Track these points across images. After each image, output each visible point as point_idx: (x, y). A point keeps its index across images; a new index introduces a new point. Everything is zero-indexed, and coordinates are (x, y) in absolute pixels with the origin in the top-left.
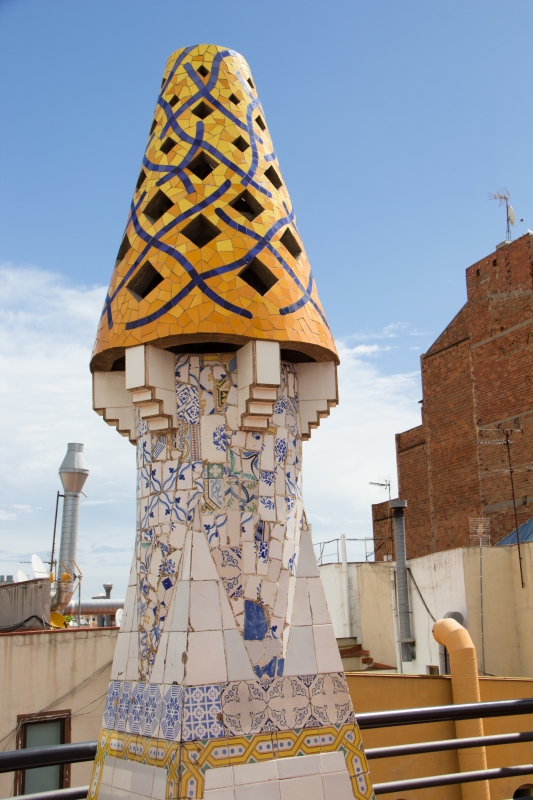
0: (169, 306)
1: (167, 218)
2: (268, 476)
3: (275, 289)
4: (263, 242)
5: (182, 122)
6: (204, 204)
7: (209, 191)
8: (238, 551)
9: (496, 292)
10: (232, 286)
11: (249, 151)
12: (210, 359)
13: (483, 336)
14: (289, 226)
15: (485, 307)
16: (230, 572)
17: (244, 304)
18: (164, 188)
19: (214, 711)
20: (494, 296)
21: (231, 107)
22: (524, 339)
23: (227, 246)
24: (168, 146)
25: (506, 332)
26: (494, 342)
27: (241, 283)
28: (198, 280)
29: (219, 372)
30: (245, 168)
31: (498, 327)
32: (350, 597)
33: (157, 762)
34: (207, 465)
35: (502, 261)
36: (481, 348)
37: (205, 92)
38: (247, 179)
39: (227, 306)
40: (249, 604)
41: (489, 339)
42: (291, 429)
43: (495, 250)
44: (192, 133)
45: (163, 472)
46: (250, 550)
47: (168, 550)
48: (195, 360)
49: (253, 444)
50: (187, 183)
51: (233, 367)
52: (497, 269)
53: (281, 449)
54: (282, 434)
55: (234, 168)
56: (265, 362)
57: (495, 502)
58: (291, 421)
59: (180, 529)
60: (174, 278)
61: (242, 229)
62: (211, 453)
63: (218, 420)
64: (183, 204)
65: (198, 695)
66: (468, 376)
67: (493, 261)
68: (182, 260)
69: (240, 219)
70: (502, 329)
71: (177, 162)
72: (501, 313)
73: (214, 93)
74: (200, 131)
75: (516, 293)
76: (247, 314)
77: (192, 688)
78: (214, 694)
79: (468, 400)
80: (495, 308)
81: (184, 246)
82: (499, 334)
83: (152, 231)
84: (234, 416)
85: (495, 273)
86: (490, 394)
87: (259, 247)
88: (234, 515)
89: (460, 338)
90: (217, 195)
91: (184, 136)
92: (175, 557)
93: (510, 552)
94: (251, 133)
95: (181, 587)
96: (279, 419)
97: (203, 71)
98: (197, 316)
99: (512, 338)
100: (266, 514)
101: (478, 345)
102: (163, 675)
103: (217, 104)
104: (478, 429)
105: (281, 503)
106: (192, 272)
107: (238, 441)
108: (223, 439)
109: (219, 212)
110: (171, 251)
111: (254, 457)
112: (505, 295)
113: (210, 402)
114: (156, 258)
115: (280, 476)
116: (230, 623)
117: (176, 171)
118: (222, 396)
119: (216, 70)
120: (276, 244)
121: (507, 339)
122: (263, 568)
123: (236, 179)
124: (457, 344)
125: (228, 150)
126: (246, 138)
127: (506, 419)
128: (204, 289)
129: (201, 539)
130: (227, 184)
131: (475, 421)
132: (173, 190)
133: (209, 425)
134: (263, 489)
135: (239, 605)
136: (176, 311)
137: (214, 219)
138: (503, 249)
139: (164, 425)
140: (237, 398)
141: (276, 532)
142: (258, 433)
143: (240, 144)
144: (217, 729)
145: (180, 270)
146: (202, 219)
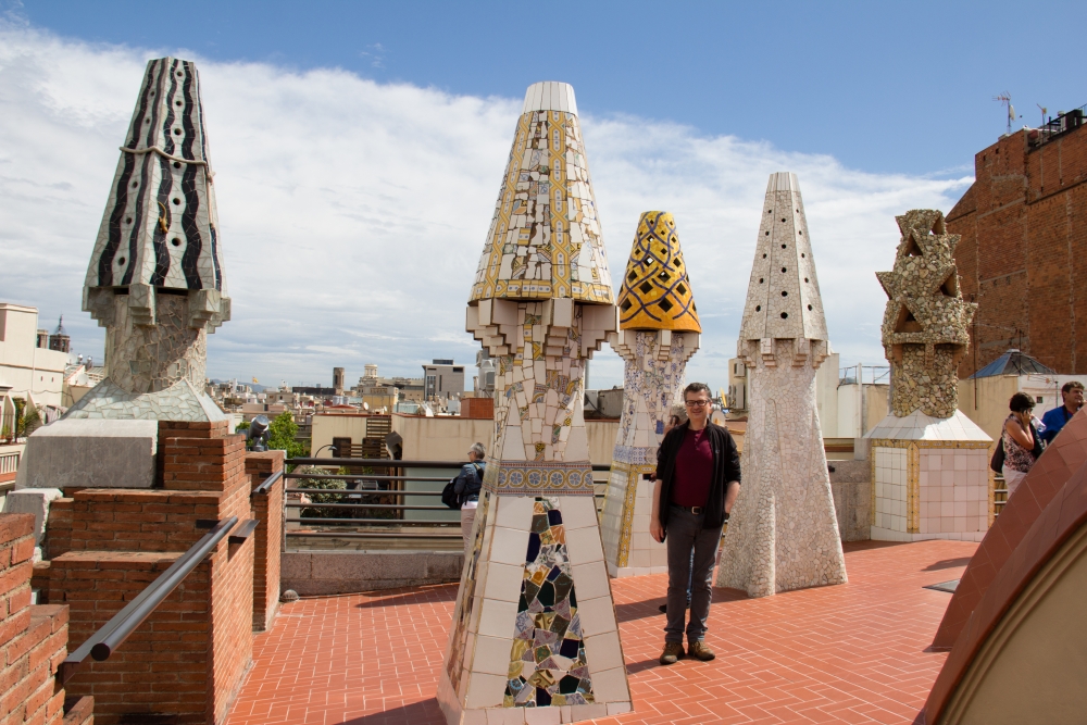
0: (633, 316)
1: (635, 281)
2: (668, 377)
3: (672, 309)
4: (669, 291)
5: (642, 243)
6: (648, 277)
7: (650, 271)
8: (655, 403)
9: (997, 175)
10: (655, 309)
11: (667, 254)
12: (649, 334)
13: (986, 210)
14: (682, 282)
15: (988, 186)
16: (652, 410)
17: (659, 316)
18: (635, 269)
19: (643, 456)
20: (995, 178)
21: (661, 236)
22: (1016, 214)
23: (655, 294)
24: (638, 252)
25: (1003, 208)
26: (994, 214)
27: (659, 308)
28: (643, 307)
29: (651, 339)
30: (664, 261)
31: (997, 203)
32: (863, 409)
33: (624, 470)
34: (646, 372)
35: (1002, 150)
36: (985, 219)
37: (652, 231)
38: (665, 266)
39: (653, 317)
40: (658, 422)
41: (991, 212)
42: (678, 359)
43: (997, 141)
44: (646, 248)
45: (632, 374)
46: (659, 403)
47: (632, 401)
48: (643, 334)
49: (663, 365)
50: (642, 268)
51: (657, 337)
52: (999, 156)
53: (674, 367)
54: (674, 361)
55: (660, 262)
56: (666, 337)
57: (988, 342)
58: (679, 356)
59: (636, 394)
60: (636, 305)
61: (661, 286)
62: (647, 368)
63: (650, 357)
64: (641, 277)
65: (638, 451)
66: (974, 241)
67: (995, 149)
68: (639, 299)
69: (661, 282)
70: (1001, 205)
71: (640, 259)
72: (1001, 192)
73: (655, 231)
74: (649, 248)
75: (1012, 177)
76: (660, 320)
77: (635, 448)
78: (643, 451)
79: (973, 260)
80: (996, 187)
81: (640, 293)
82: (998, 209)
83: (630, 286)
84: (656, 354)
85: (997, 159)
86: (989, 256)
87: (667, 293)
88: (654, 390)
89: (970, 210)
90: (653, 273)
91: (643, 249)
92: (634, 404)
93: (969, 383)
94: (669, 246)
95: (635, 414)
96: (674, 356)
97: (652, 222)
98: (643, 320)
99: (1008, 213)
100: (666, 390)
101: (981, 216)
102: (629, 443)
103: (656, 236)
104: (979, 283)
105: (672, 386)
106: (642, 304)
107: (657, 364)
108: (652, 364)
109: (653, 280)
110: (635, 295)
111: (663, 370)
112: (1003, 177)
113: (648, 350)
114: (630, 297)
115: (673, 377)
116: (651, 428)
117: (639, 263)
118: (652, 348)
119: (657, 221)
120: (674, 291)
121: (1004, 213)
122: (664, 409)
123: (661, 266)
124: (966, 215)
125: (658, 254)
126: (666, 248)
127: (1000, 276)
128: (645, 310)
129: (642, 398)
130: (657, 269)
131: (978, 277)
132: (638, 270)
133: (647, 358)
134: (666, 381)
135: (655, 422)
136: (635, 318)
137: (651, 283)
138: (1003, 140)
139: (631, 357)
140: (657, 348)
141: (670, 397)
142: (664, 361)
143: (664, 251)
144: (643, 462)
145: (638, 303)
146: (647, 283)
